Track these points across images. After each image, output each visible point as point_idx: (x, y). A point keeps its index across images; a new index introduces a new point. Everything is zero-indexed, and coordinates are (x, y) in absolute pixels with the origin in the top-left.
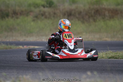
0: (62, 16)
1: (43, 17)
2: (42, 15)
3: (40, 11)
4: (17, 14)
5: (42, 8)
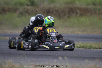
2: (26, 12)
3: (24, 9)
4: (5, 11)
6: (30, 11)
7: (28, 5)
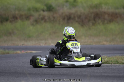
0: (61, 20)
1: (43, 22)
2: (42, 19)
3: (40, 15)
4: (17, 18)
5: (42, 12)
6: (46, 18)
7: (44, 11)
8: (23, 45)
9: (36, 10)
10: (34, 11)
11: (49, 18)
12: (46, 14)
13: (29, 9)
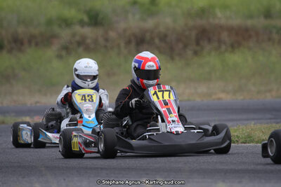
0: (122, 45)
1: (81, 50)
2: (79, 44)
3: (74, 35)
4: (22, 44)
5: (78, 28)
6: (89, 41)
7: (82, 23)
8: (37, 102)
9: (66, 23)
10: (60, 26)
11: (96, 41)
12: (88, 31)
13: (49, 22)
